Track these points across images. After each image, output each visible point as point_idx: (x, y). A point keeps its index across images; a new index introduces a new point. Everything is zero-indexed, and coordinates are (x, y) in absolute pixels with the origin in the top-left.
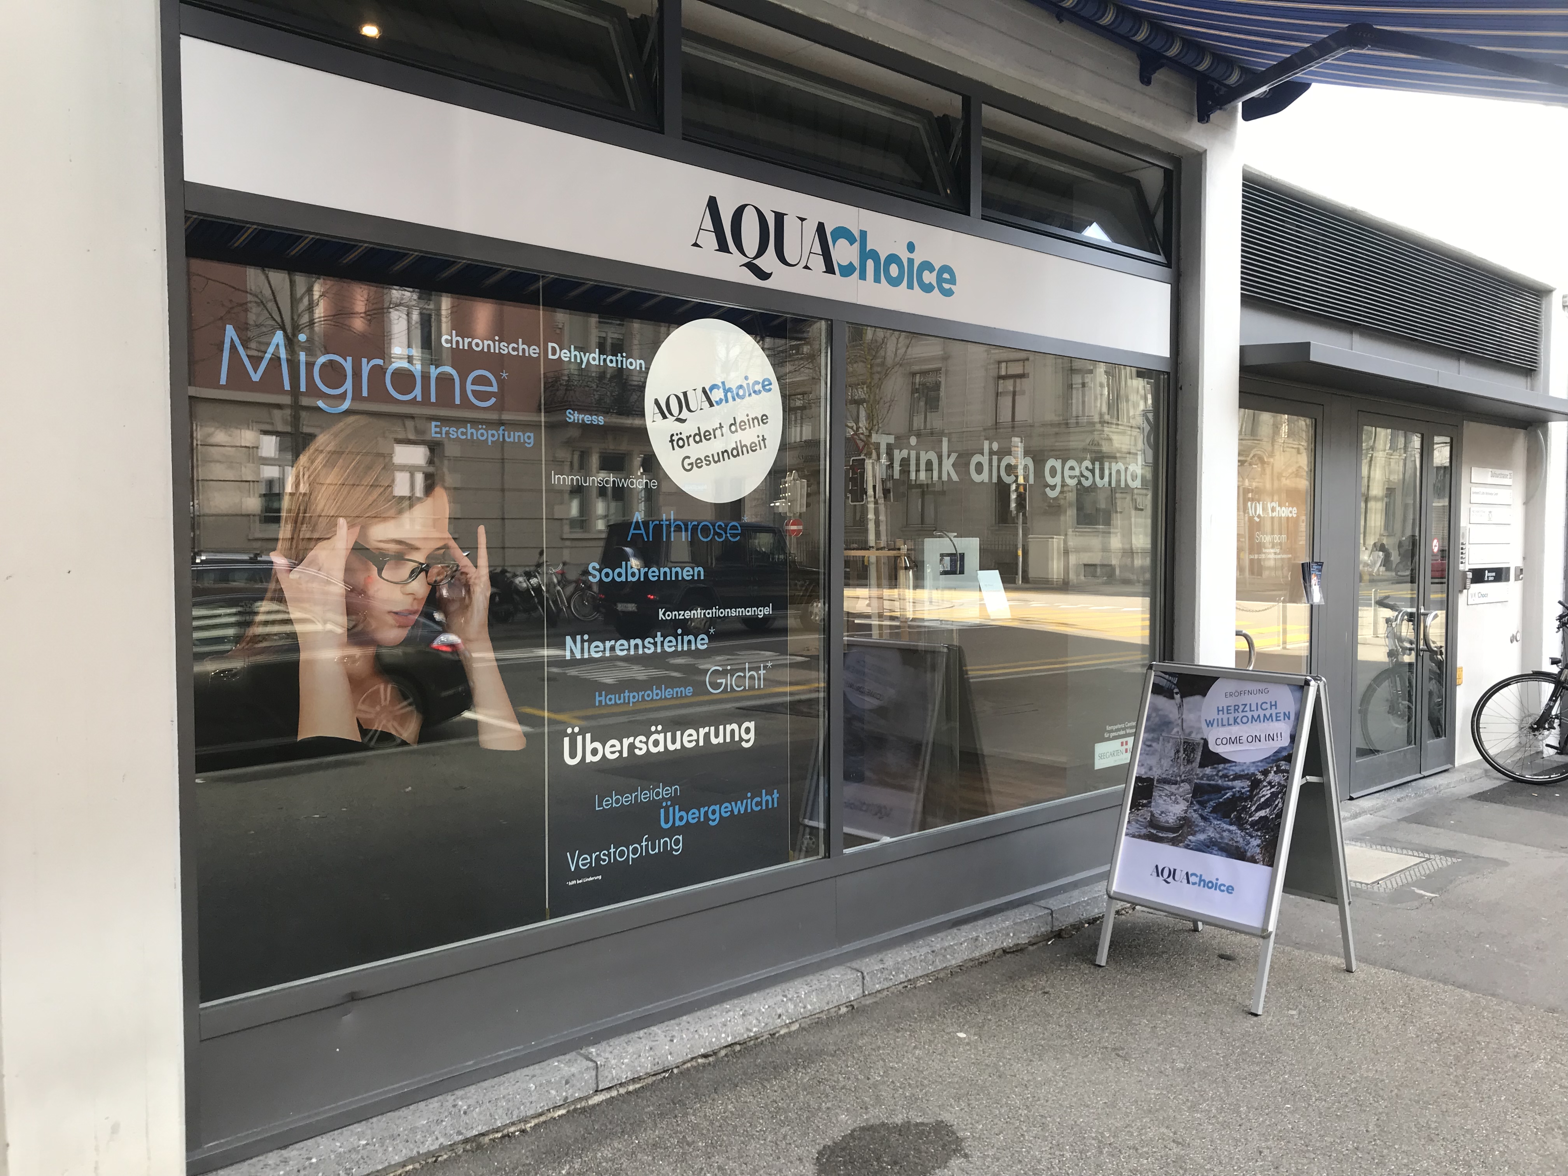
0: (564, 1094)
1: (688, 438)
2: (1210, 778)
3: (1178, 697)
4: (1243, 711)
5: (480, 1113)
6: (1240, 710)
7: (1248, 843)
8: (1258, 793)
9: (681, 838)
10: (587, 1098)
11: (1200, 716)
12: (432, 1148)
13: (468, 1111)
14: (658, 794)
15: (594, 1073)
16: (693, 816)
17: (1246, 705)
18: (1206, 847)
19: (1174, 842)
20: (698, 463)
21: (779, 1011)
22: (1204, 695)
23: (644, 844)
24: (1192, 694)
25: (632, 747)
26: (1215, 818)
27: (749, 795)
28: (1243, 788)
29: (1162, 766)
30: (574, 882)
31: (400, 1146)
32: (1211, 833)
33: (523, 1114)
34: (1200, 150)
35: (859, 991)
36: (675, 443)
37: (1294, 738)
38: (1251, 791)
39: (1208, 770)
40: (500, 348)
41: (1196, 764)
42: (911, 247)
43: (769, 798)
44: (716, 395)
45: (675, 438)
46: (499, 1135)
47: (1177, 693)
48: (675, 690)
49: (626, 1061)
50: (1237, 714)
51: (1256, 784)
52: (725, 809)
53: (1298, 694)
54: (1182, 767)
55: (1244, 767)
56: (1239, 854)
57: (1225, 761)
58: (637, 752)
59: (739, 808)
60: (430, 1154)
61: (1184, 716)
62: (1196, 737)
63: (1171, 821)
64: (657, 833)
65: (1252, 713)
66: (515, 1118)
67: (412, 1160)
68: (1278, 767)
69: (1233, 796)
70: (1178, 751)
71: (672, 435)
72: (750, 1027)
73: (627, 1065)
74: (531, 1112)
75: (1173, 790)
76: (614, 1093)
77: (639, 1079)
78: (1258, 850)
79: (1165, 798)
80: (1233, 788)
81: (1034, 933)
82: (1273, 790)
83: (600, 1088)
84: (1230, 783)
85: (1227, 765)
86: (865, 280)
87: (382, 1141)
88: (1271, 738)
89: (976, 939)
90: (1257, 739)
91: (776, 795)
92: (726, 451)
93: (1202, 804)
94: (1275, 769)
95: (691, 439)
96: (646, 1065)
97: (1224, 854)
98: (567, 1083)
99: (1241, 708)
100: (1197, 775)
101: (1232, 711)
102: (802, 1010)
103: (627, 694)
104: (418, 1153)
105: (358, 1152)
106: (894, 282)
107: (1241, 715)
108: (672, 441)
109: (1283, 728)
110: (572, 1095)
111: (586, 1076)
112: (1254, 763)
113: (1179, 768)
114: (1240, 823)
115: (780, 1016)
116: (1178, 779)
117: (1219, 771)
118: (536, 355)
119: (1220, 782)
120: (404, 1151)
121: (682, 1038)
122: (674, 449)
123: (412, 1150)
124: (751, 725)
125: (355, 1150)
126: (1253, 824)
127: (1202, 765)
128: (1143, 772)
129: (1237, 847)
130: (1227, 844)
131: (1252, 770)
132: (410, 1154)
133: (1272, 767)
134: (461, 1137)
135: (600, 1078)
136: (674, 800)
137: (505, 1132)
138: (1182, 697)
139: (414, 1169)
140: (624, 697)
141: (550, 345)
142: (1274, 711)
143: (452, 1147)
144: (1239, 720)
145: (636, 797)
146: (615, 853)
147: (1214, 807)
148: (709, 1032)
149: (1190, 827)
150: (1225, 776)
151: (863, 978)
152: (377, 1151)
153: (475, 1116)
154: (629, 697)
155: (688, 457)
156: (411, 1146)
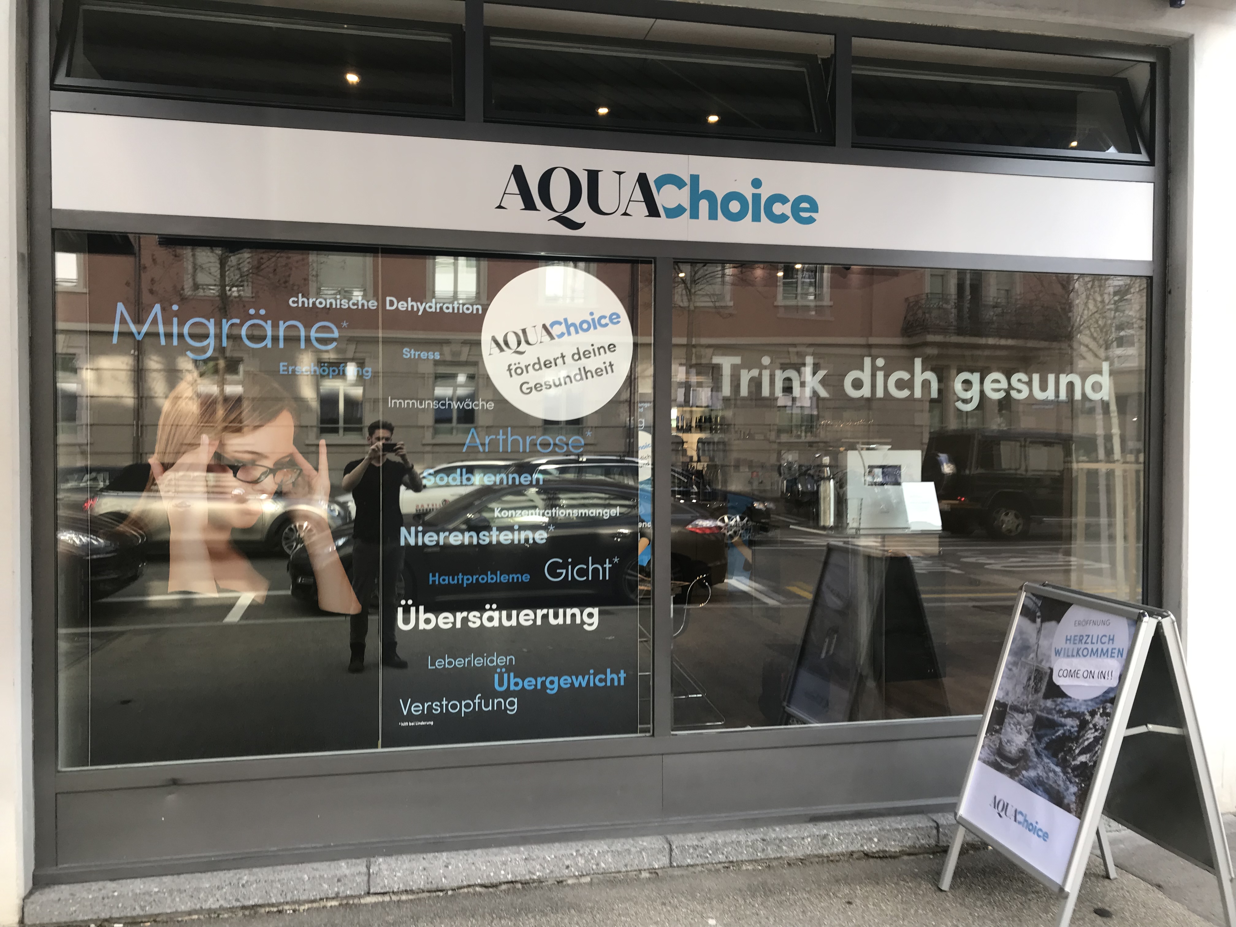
0: (336, 889)
1: (527, 367)
2: (1049, 711)
3: (1039, 620)
4: (1085, 643)
5: (257, 889)
6: (1083, 641)
7: (1067, 789)
8: (1084, 735)
9: (516, 700)
10: (360, 897)
11: (1051, 644)
12: (213, 907)
13: (246, 885)
14: (492, 661)
15: (366, 878)
16: (529, 684)
17: (1089, 636)
18: (1034, 785)
19: (1012, 774)
20: (538, 387)
21: (568, 863)
22: (1059, 621)
23: (477, 701)
24: (1050, 620)
25: (465, 620)
26: (1046, 756)
27: (592, 671)
28: (1073, 727)
29: (1016, 692)
30: (406, 724)
31: (187, 899)
32: (1040, 771)
33: (296, 898)
34: (1185, 36)
35: (664, 861)
36: (513, 372)
37: (1122, 678)
38: (1078, 732)
39: (1049, 703)
40: (341, 305)
41: (1041, 694)
42: (756, 183)
43: (615, 676)
44: (555, 331)
45: (513, 367)
46: (275, 909)
47: (1039, 617)
48: (511, 576)
49: (398, 874)
50: (1079, 646)
51: (1083, 725)
52: (565, 682)
53: (1133, 629)
54: (1030, 696)
55: (1077, 705)
56: (1057, 799)
57: (1063, 695)
58: (471, 624)
59: (580, 681)
60: (210, 911)
61: (1040, 643)
62: (1045, 666)
63: (1013, 751)
64: (489, 694)
65: (1093, 646)
66: (289, 899)
67: (195, 912)
68: (1104, 708)
69: (1064, 734)
70: (1029, 679)
71: (510, 365)
72: (533, 871)
73: (399, 878)
74: (304, 897)
75: (1020, 720)
76: (387, 898)
77: (412, 892)
78: (1073, 798)
79: (1013, 726)
80: (1065, 725)
81: (910, 843)
82: (1096, 734)
83: (372, 891)
84: (1063, 720)
85: (1065, 699)
86: (698, 218)
87: (171, 892)
88: (1103, 675)
89: (825, 837)
90: (1091, 674)
91: (622, 675)
92: (568, 376)
93: (1039, 738)
94: (1101, 711)
95: (530, 368)
96: (419, 881)
97: (1047, 796)
98: (339, 880)
99: (1085, 638)
100: (1040, 706)
101: (1077, 642)
102: (594, 867)
103: (460, 576)
104: (201, 908)
105: (151, 896)
106: (735, 217)
107: (1083, 646)
108: (509, 370)
109: (1113, 665)
110: (343, 892)
111: (358, 879)
112: (1085, 701)
113: (1028, 697)
114: (1064, 764)
115: (568, 867)
116: (1025, 708)
117: (1057, 705)
118: (375, 308)
119: (1056, 717)
120: (189, 903)
121: (457, 866)
122: (511, 376)
123: (196, 905)
124: (595, 611)
125: (149, 894)
126: (1075, 768)
127: (1046, 697)
128: (1001, 697)
129: (1058, 792)
130: (1051, 786)
131: (1083, 709)
132: (193, 907)
133: (1099, 709)
134: (238, 904)
135: (371, 883)
136: (509, 668)
137: (281, 908)
138: (1042, 622)
139: (199, 919)
140: (458, 579)
141: (388, 299)
142: (1110, 646)
143: (232, 910)
144: (1080, 652)
145: (469, 662)
146: (447, 705)
147: (1047, 744)
148: (486, 866)
149: (1026, 762)
150: (1060, 712)
151: (671, 850)
152: (166, 899)
153: (252, 890)
154: (463, 579)
155: (528, 383)
156: (196, 901)
